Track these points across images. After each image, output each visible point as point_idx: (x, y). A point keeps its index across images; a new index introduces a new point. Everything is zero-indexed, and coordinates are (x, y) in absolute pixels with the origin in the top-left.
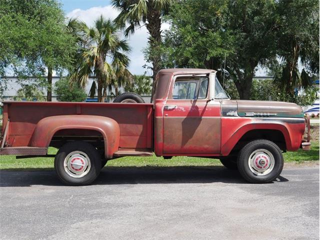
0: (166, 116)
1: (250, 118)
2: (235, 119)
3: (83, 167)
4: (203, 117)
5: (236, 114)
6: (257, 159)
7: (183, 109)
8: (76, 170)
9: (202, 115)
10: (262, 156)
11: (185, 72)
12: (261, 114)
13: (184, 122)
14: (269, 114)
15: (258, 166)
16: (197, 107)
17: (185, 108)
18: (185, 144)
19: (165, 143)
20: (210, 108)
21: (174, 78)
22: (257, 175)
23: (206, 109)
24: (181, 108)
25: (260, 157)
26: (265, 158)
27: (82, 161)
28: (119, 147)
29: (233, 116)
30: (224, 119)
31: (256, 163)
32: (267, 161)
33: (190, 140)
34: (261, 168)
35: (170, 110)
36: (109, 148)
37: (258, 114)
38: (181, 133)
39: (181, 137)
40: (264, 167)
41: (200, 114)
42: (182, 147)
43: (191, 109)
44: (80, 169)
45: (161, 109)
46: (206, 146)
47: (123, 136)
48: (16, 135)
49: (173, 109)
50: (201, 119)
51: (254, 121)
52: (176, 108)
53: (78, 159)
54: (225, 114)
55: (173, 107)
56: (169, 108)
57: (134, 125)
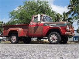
1: (50, 26)
5: (47, 25)
6: (53, 37)
9: (39, 26)
10: (55, 37)
13: (34, 28)
15: (53, 39)
16: (38, 24)
17: (35, 24)
19: (30, 33)
21: (34, 17)
23: (40, 24)
27: (15, 38)
35: (32, 25)
39: (33, 31)
42: (34, 34)
44: (14, 40)
46: (39, 34)
47: (24, 32)
54: (44, 25)
57: (26, 29)
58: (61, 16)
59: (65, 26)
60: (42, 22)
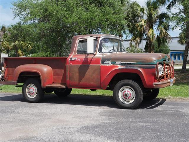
0: (71, 64)
1: (118, 65)
2: (109, 66)
3: (34, 92)
4: (90, 65)
5: (110, 62)
6: (124, 93)
7: (80, 60)
8: (31, 94)
9: (90, 64)
10: (128, 91)
11: (84, 37)
12: (126, 62)
13: (80, 68)
14: (130, 62)
15: (125, 97)
16: (87, 59)
17: (81, 59)
18: (80, 82)
19: (70, 81)
20: (95, 59)
21: (78, 41)
22: (124, 103)
23: (93, 60)
24: (79, 59)
25: (125, 91)
26: (129, 92)
27: (33, 89)
28: (53, 82)
29: (108, 64)
30: (102, 66)
31: (123, 95)
32: (130, 94)
33: (83, 79)
34: (126, 98)
35: (73, 61)
36: (43, 83)
37: (123, 62)
38: (78, 74)
39: (78, 77)
40: (128, 98)
41: (89, 63)
42: (79, 83)
43: (84, 60)
44: (33, 94)
45: (68, 60)
46: (92, 83)
47: (55, 76)
48: (9, 75)
49: (75, 60)
50: (89, 66)
51: (120, 67)
52: (76, 59)
53: (32, 88)
54: (103, 63)
55: (75, 59)
56: (73, 59)
57: (60, 70)
58: (142, 10)
59: (154, 68)
60: (98, 55)
